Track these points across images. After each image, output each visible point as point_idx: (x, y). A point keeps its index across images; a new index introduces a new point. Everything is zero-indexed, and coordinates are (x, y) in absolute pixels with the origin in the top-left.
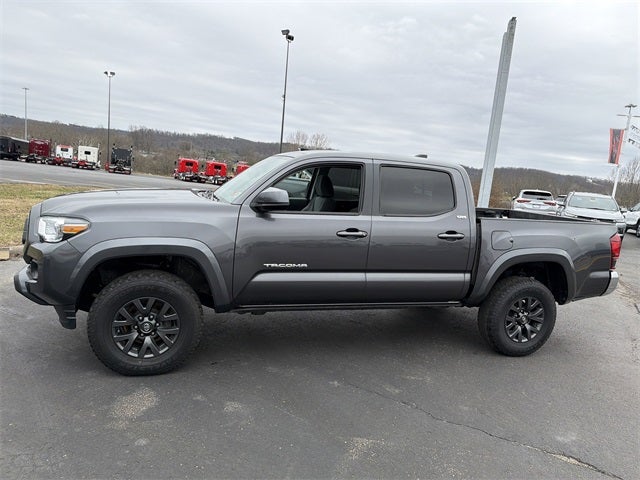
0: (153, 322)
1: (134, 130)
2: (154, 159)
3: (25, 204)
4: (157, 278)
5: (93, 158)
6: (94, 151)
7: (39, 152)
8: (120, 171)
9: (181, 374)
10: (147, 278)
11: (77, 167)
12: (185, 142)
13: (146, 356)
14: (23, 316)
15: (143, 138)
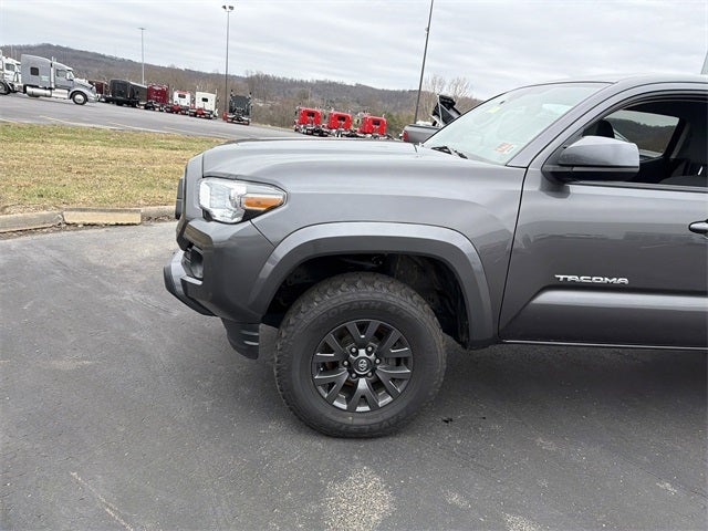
0: (372, 357)
1: (249, 75)
2: (271, 109)
3: (150, 155)
4: (385, 291)
5: (210, 106)
6: (212, 97)
7: (156, 98)
8: (239, 121)
9: (408, 439)
10: (370, 289)
11: (195, 115)
12: (303, 89)
13: (359, 409)
14: (167, 311)
15: (260, 84)
